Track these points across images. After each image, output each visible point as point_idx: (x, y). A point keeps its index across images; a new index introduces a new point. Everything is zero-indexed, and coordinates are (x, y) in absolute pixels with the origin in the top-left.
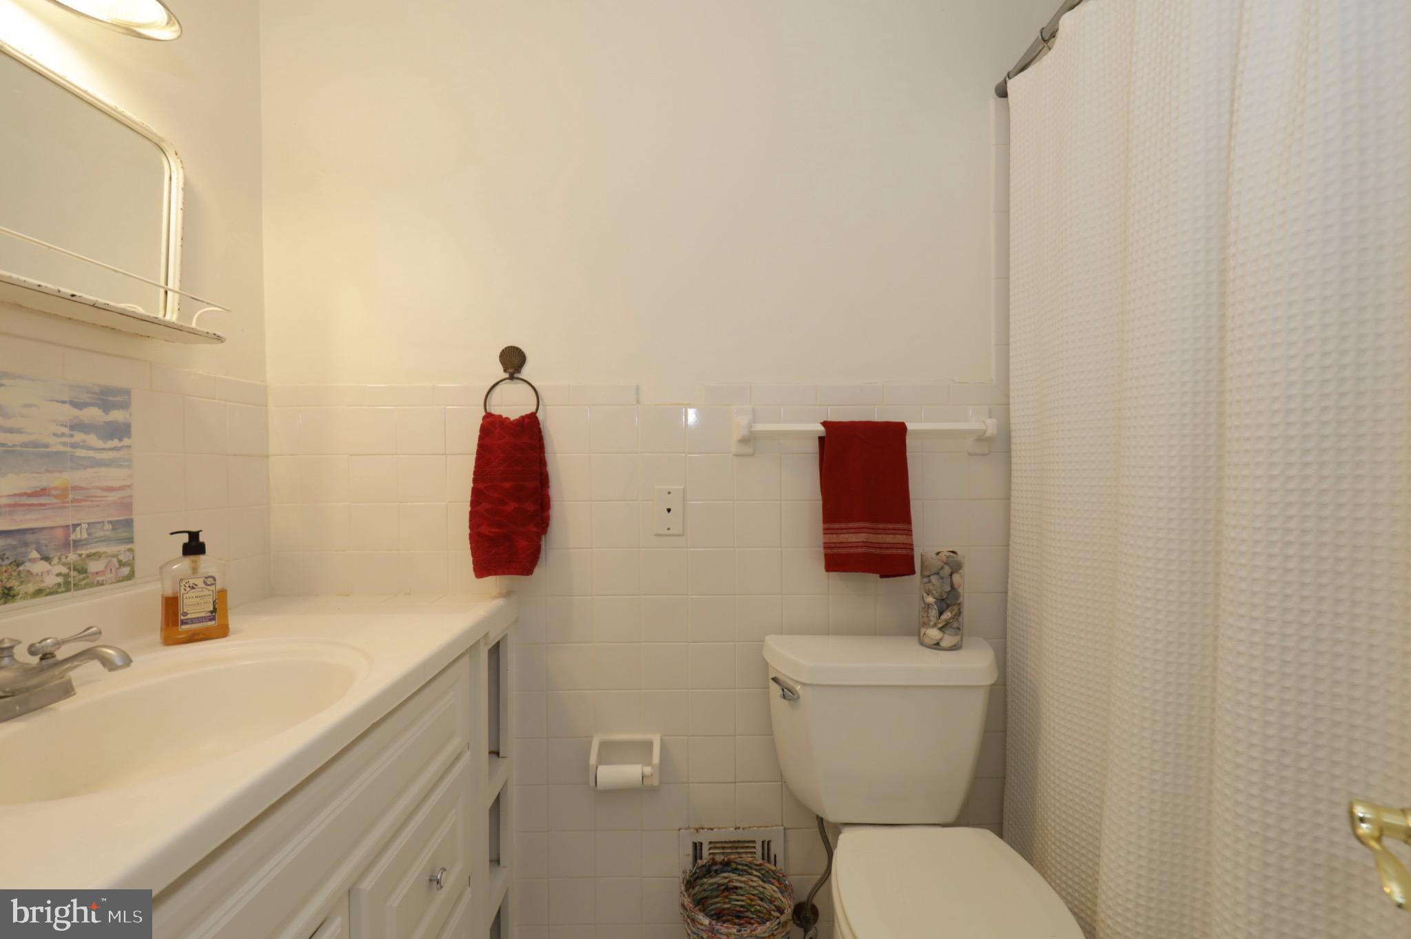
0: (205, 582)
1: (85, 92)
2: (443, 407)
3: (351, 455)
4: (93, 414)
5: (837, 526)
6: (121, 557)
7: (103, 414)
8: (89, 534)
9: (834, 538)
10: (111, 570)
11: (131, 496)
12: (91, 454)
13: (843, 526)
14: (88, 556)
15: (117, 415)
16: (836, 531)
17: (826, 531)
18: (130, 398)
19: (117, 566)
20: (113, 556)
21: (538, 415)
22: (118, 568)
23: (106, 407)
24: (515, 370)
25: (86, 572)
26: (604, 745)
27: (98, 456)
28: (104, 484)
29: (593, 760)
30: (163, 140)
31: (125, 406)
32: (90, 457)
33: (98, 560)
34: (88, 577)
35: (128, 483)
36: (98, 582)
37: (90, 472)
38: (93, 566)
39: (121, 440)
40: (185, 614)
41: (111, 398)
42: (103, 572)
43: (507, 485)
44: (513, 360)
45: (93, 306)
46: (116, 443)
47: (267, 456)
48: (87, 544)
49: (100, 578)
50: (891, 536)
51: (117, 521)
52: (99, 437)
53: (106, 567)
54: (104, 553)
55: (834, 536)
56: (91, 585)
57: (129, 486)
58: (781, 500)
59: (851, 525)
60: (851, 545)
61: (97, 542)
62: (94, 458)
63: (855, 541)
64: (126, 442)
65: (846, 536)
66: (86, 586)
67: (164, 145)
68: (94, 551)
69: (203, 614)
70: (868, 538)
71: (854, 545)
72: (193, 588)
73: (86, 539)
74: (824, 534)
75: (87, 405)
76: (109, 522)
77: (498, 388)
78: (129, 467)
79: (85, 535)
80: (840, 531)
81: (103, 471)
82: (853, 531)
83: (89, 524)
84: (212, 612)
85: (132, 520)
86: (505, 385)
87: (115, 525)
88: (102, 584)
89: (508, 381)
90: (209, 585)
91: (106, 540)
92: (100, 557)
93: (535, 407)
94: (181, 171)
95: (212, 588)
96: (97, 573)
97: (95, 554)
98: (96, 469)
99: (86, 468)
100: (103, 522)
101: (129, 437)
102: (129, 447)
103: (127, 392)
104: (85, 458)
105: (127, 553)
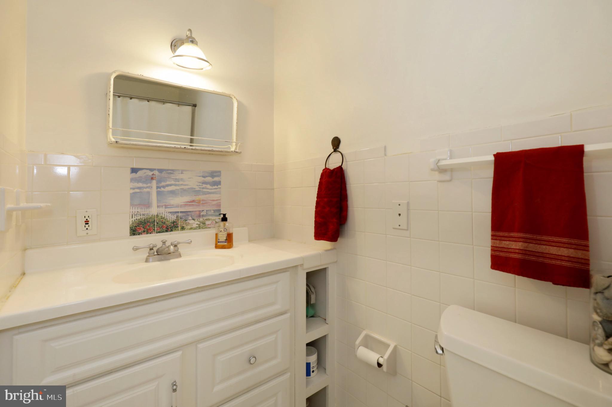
0: (224, 230)
1: (205, 89)
2: (314, 167)
3: (292, 188)
4: (209, 179)
5: (501, 234)
6: (216, 221)
7: (212, 179)
8: (206, 213)
9: (498, 243)
10: (213, 224)
11: (220, 203)
12: (208, 190)
13: (506, 234)
14: (206, 219)
15: (216, 179)
16: (499, 238)
17: (494, 237)
18: (221, 174)
19: (215, 223)
20: (214, 220)
21: (342, 167)
22: (215, 224)
23: (213, 177)
24: (336, 147)
25: (205, 224)
26: (367, 337)
27: (210, 191)
28: (212, 199)
29: (358, 342)
30: (230, 95)
31: (219, 176)
32: (208, 191)
33: (209, 221)
34: (206, 226)
35: (219, 199)
36: (209, 227)
37: (207, 196)
38: (208, 223)
39: (217, 186)
40: (219, 239)
41: (214, 174)
42: (210, 224)
43: (326, 200)
44: (336, 143)
45: (192, 149)
46: (216, 187)
47: (273, 189)
48: (206, 216)
49: (209, 226)
50: (555, 248)
51: (215, 210)
52: (210, 185)
53: (211, 223)
54: (211, 219)
55: (498, 242)
56: (207, 228)
57: (219, 200)
58: (472, 212)
59: (512, 234)
60: (510, 250)
61: (209, 216)
62: (209, 191)
63: (515, 248)
64: (219, 186)
65: (508, 243)
66: (205, 228)
67: (231, 96)
68: (208, 218)
69: (223, 240)
70: (527, 247)
71: (512, 251)
72: (221, 232)
73: (206, 215)
74: (492, 239)
75: (207, 177)
76: (213, 210)
77: (331, 156)
78: (220, 194)
79: (205, 214)
80: (503, 238)
81: (212, 195)
82: (514, 239)
83: (207, 210)
84: (226, 240)
85: (220, 210)
86: (333, 155)
87: (215, 211)
88: (210, 228)
89: (334, 153)
90: (225, 231)
91: (212, 215)
92: (210, 220)
93: (341, 164)
94: (237, 102)
95: (226, 232)
96: (208, 225)
97: (208, 219)
98: (209, 195)
99: (206, 194)
100: (211, 210)
101: (220, 185)
102: (220, 188)
103: (220, 172)
104: (205, 192)
105: (218, 219)
